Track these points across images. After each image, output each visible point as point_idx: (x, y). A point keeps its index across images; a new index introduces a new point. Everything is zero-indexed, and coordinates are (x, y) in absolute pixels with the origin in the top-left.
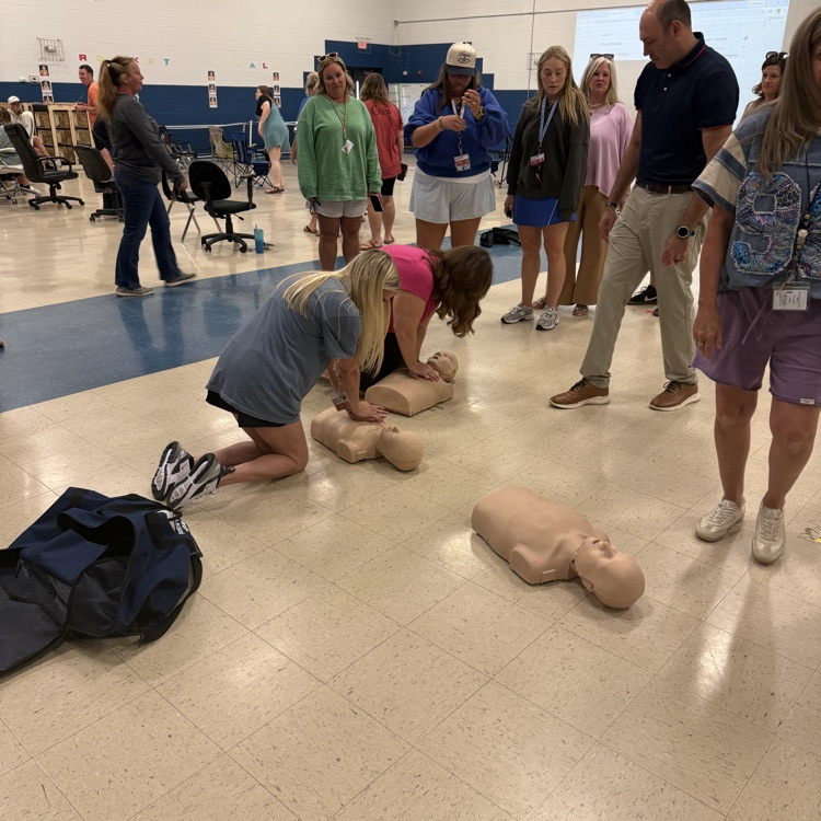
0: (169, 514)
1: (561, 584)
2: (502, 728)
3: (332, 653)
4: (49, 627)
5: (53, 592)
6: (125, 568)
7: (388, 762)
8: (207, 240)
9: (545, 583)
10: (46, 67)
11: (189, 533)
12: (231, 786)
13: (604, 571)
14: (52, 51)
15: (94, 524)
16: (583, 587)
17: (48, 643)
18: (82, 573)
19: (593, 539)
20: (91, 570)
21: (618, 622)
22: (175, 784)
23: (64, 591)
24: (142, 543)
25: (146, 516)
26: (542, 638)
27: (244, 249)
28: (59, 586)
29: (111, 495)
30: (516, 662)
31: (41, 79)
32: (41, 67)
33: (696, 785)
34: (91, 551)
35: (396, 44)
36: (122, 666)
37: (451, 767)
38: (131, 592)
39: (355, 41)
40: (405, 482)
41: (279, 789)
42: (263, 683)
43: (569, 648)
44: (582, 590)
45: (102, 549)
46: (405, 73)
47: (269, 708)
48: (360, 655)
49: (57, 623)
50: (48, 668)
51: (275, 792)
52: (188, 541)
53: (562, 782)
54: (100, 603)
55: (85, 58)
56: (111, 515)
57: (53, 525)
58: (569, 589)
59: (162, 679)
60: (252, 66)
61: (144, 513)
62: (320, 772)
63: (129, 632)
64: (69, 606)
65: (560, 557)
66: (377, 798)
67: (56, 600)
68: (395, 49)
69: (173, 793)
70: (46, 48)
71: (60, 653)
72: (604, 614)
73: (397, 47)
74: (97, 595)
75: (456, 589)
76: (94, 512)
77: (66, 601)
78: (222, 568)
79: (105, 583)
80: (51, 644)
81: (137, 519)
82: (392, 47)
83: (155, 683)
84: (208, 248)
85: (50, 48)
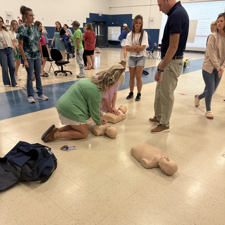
0: (48, 149)
1: (155, 168)
2: (138, 205)
3: (93, 186)
4: (16, 178)
5: (16, 169)
6: (36, 163)
7: (108, 214)
8: (56, 72)
9: (150, 168)
10: (8, 20)
11: (53, 154)
12: (66, 220)
13: (167, 165)
14: (10, 16)
15: (27, 151)
16: (161, 169)
17: (15, 182)
18: (24, 164)
19: (164, 156)
20: (27, 163)
21: (170, 178)
22: (51, 219)
23: (19, 169)
24: (40, 156)
25: (41, 149)
26: (149, 182)
27: (66, 75)
28: (18, 167)
29: (31, 143)
30: (142, 188)
31: (6, 24)
32: (6, 20)
33: (190, 220)
34: (26, 158)
35: (110, 14)
36: (36, 189)
37: (124, 215)
38: (38, 169)
39: (98, 13)
40: (112, 141)
41: (79, 221)
42: (74, 193)
43: (156, 185)
44: (160, 170)
45: (29, 158)
46: (113, 23)
47: (76, 200)
48: (100, 186)
49: (18, 177)
50: (16, 189)
51: (78, 221)
52: (53, 156)
53: (154, 219)
54: (30, 172)
55: (19, 18)
56: (31, 148)
57: (16, 151)
58: (157, 170)
59: (47, 192)
60: (68, 21)
61: (41, 148)
62: (90, 216)
63: (37, 180)
64: (21, 173)
65: (155, 161)
66: (105, 223)
67: (17, 171)
68: (110, 16)
69: (51, 221)
70: (8, 15)
71: (19, 185)
72: (166, 176)
74: (28, 170)
75: (126, 170)
76: (27, 148)
77: (20, 172)
78: (63, 163)
79: (31, 167)
80: (16, 183)
81: (39, 150)
82: (109, 15)
83: (45, 193)
84: (56, 75)
85: (9, 15)
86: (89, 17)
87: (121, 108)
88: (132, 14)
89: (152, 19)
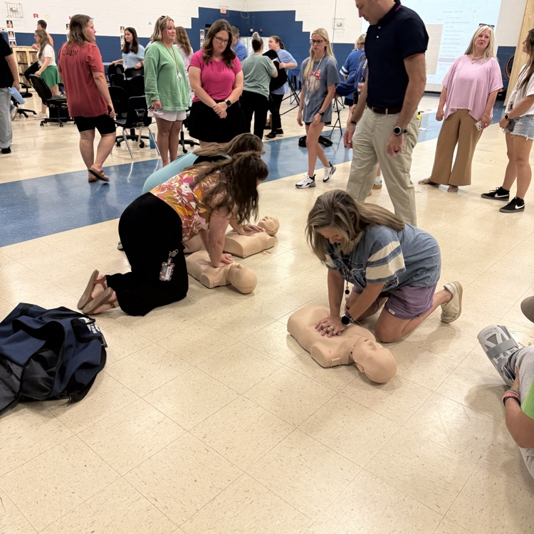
0: (87, 320)
1: (343, 368)
2: (303, 460)
3: (193, 412)
4: (9, 394)
5: (10, 371)
6: (58, 355)
7: (228, 482)
8: (118, 140)
9: (333, 367)
10: (11, 22)
11: (100, 333)
12: (125, 498)
13: (370, 359)
14: (15, 11)
15: (37, 327)
17: (7, 404)
18: (29, 359)
19: (365, 339)
20: (36, 357)
21: (379, 392)
22: (88, 497)
23: (17, 370)
24: (70, 339)
25: (72, 322)
26: (330, 401)
27: (142, 145)
28: (14, 367)
29: (48, 308)
30: (313, 417)
31: (7, 30)
32: (8, 21)
33: (425, 497)
34: (34, 345)
35: (246, 11)
36: (55, 419)
37: (269, 485)
38: (63, 370)
39: (218, 8)
40: (245, 301)
41: (156, 500)
42: (148, 431)
43: (347, 409)
45: (42, 343)
46: (252, 30)
47: (151, 448)
48: (211, 414)
49: (13, 392)
50: (6, 421)
51: (154, 502)
52: (100, 337)
53: (340, 494)
54: (43, 379)
55: (37, 16)
56: (48, 320)
57: (9, 328)
58: (349, 370)
59: (81, 429)
60: (150, 23)
61: (70, 319)
62: (184, 489)
63: (61, 396)
64: (21, 380)
65: (343, 350)
66: (220, 506)
67: (13, 377)
68: (245, 14)
69: (88, 502)
70: (11, 9)
71: (15, 411)
72: (370, 387)
73: (246, 13)
74: (40, 373)
75: (275, 370)
76: (37, 319)
77: (19, 377)
78: (123, 356)
79: (45, 364)
80: (9, 405)
81: (66, 323)
82: (243, 12)
83: (77, 431)
84: (119, 145)
85: (14, 9)
86: (197, 16)
87: (263, 221)
88: (294, 11)
89: (341, 21)
